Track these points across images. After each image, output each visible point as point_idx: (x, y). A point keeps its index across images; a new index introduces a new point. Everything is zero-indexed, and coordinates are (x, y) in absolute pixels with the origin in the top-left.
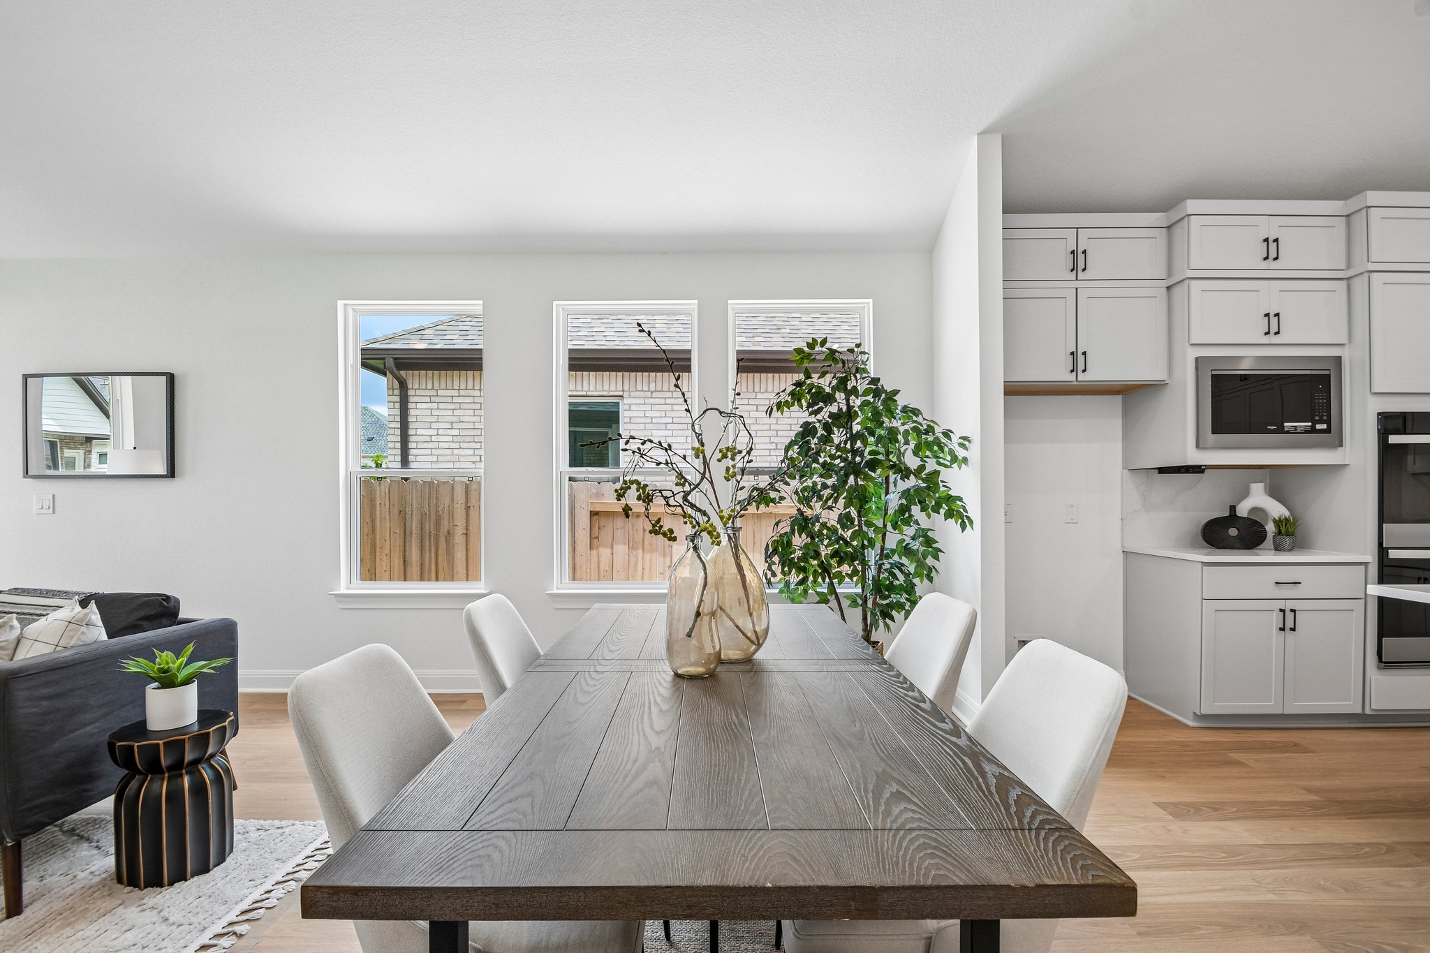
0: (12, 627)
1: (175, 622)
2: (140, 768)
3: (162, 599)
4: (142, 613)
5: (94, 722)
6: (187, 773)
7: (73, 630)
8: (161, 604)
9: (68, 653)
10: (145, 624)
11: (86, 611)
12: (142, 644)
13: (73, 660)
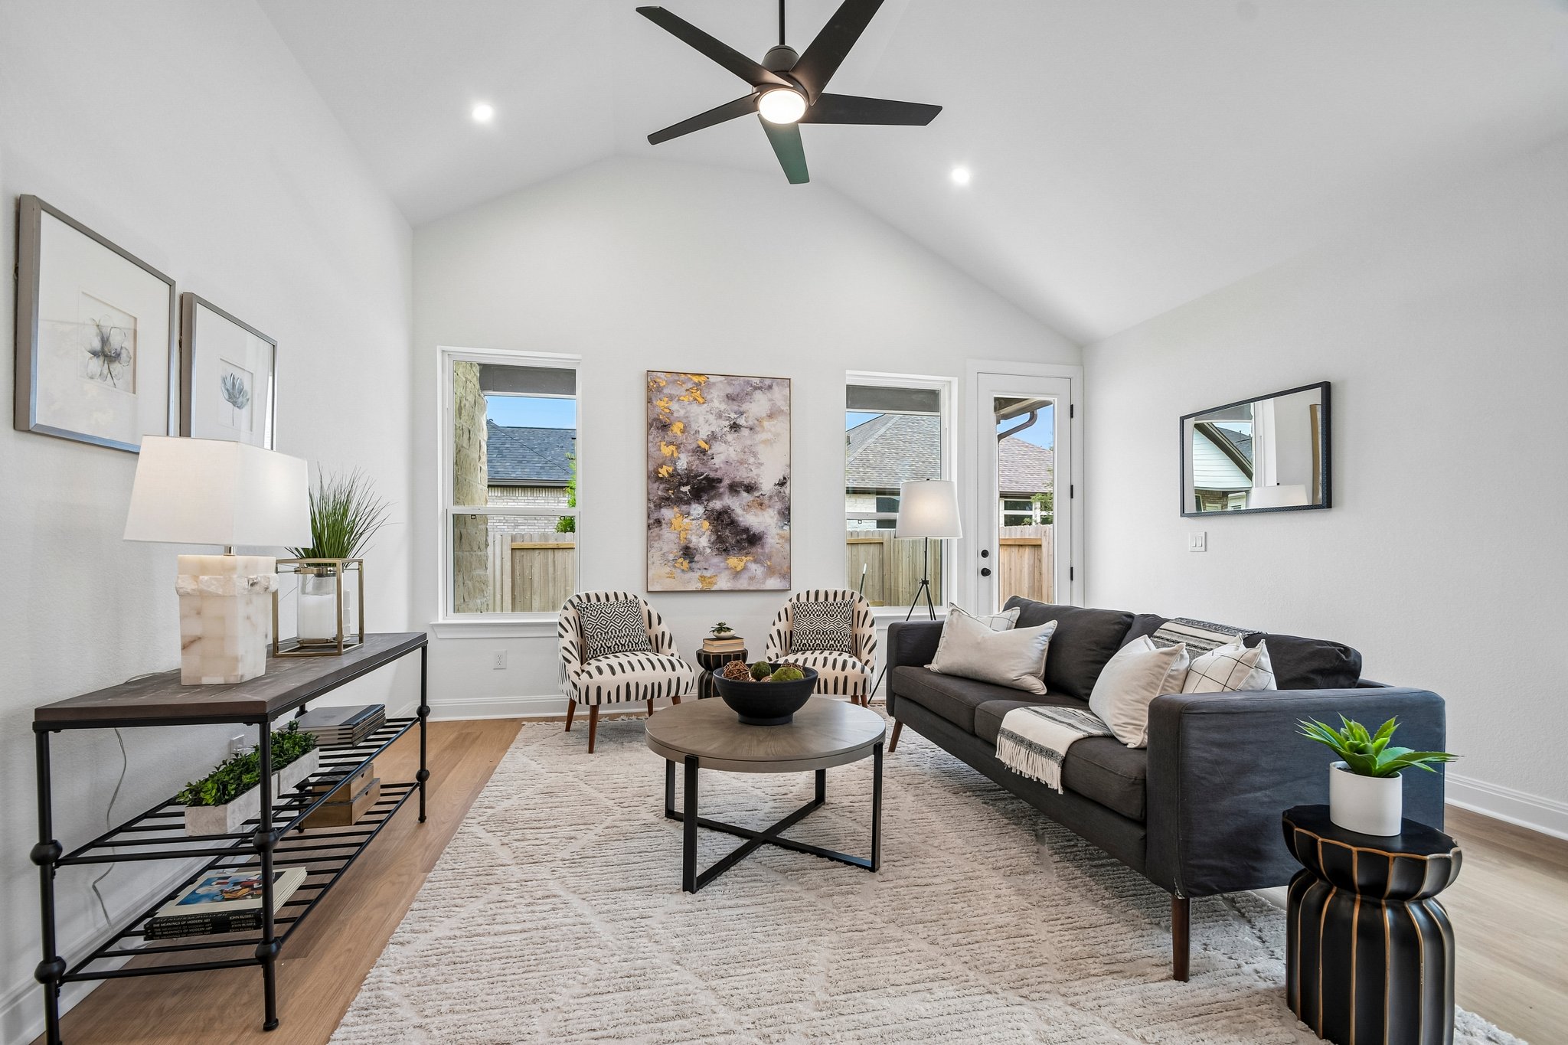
0: (1182, 656)
1: (1355, 683)
2: (1324, 873)
3: (1340, 650)
4: (1315, 664)
5: (1266, 789)
6: (1387, 906)
7: (1242, 671)
8: (1338, 657)
9: (1238, 697)
10: (1318, 679)
11: (1252, 651)
12: (1319, 704)
13: (1244, 707)
